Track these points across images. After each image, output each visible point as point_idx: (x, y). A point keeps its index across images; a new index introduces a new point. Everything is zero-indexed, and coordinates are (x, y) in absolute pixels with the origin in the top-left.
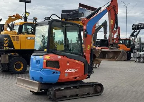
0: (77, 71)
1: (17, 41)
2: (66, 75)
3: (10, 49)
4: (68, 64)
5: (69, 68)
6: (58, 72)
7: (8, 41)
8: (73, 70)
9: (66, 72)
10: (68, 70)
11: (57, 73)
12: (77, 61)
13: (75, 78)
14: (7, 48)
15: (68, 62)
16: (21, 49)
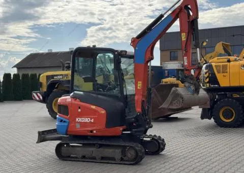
0: (92, 121)
1: (223, 72)
2: (78, 126)
3: (212, 86)
4: (79, 110)
5: (80, 115)
6: (65, 120)
7: (209, 74)
8: (87, 120)
9: (78, 122)
10: (80, 119)
11: (65, 122)
12: (94, 107)
13: (92, 131)
14: (208, 84)
15: (79, 108)
16: (231, 85)
